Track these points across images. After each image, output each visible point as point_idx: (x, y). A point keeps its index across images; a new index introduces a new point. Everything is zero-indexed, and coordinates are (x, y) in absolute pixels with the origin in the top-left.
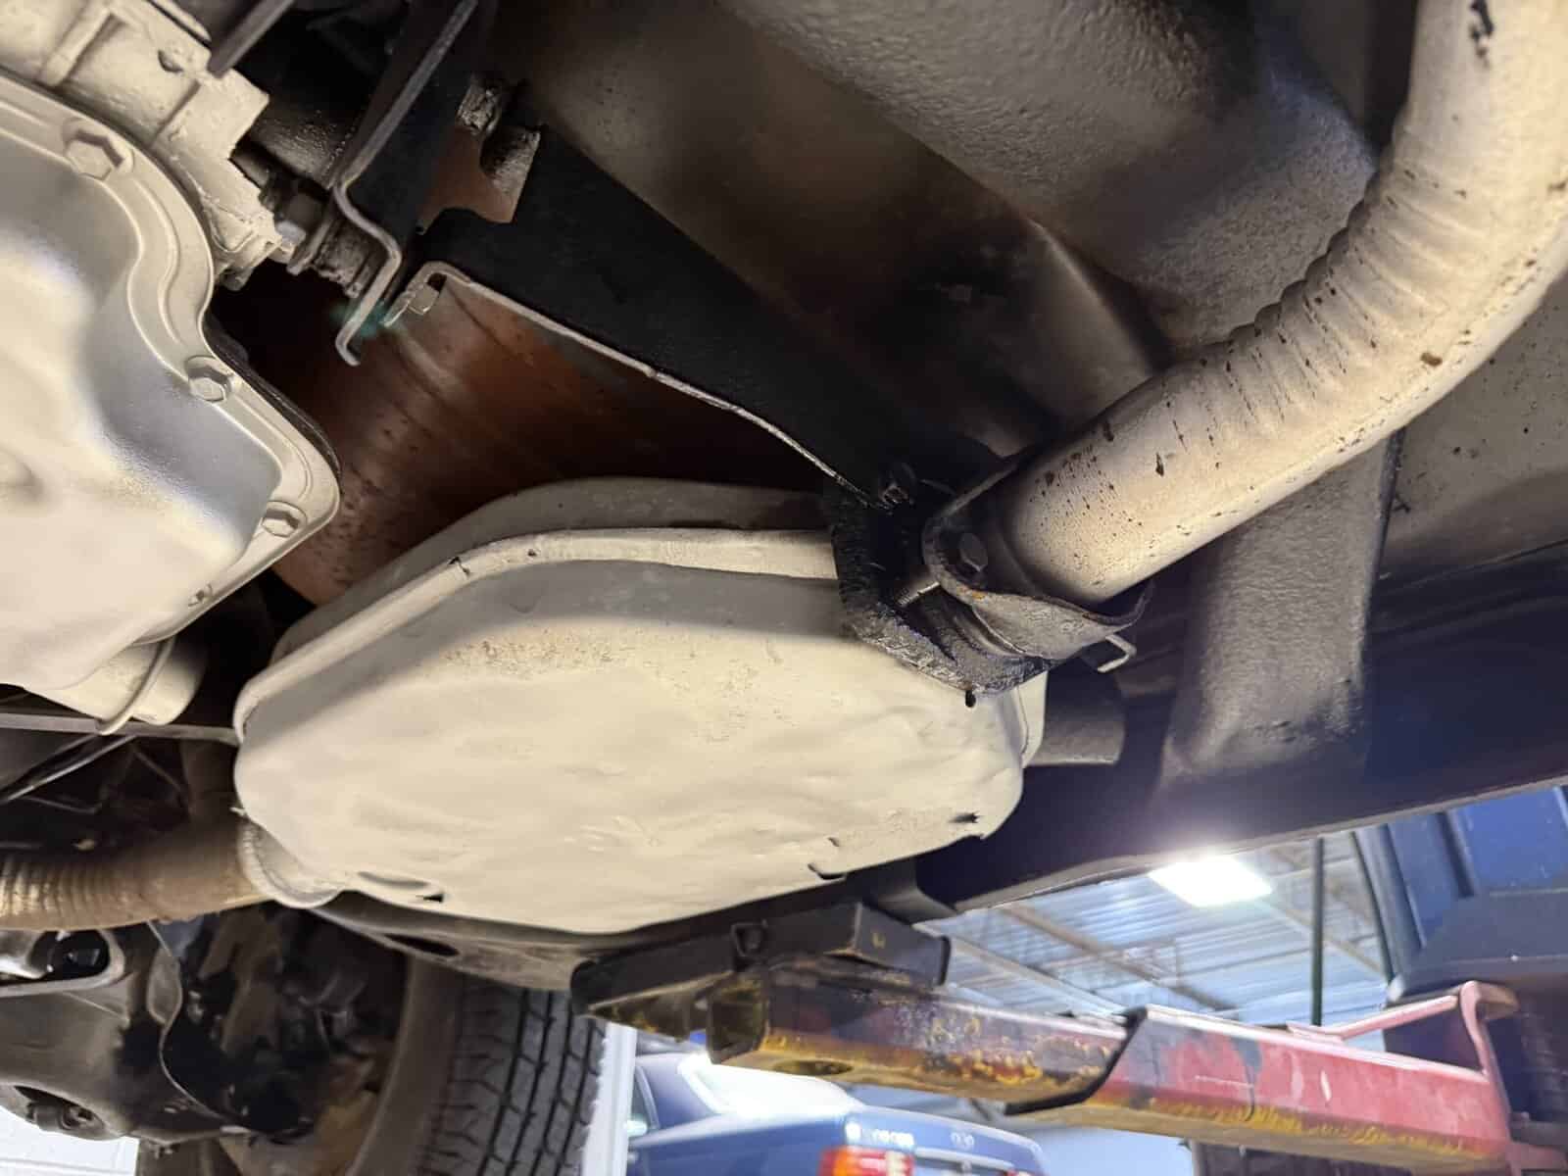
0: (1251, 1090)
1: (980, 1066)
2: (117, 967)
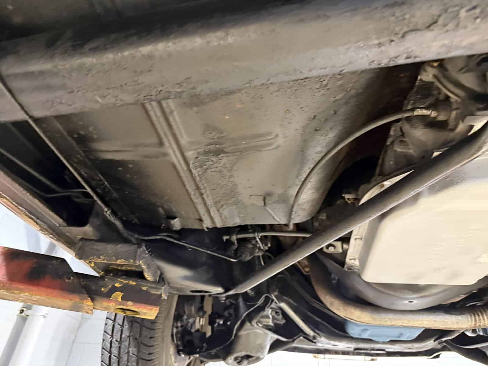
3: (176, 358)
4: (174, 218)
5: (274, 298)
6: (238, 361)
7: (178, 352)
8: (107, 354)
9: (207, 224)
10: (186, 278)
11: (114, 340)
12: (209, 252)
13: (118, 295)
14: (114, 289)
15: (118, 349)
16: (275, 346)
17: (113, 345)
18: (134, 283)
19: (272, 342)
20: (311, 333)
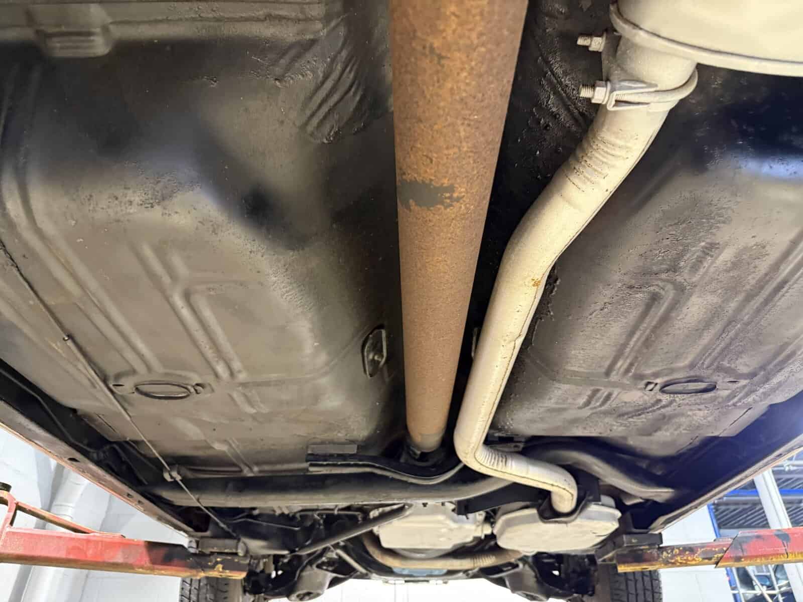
0: (786, 550)
1: (680, 561)
2: (521, 565)
6: (300, 598)
9: (278, 512)
11: (193, 588)
12: (278, 526)
13: (220, 567)
14: (217, 563)
18: (230, 558)
19: (330, 579)
20: (364, 571)
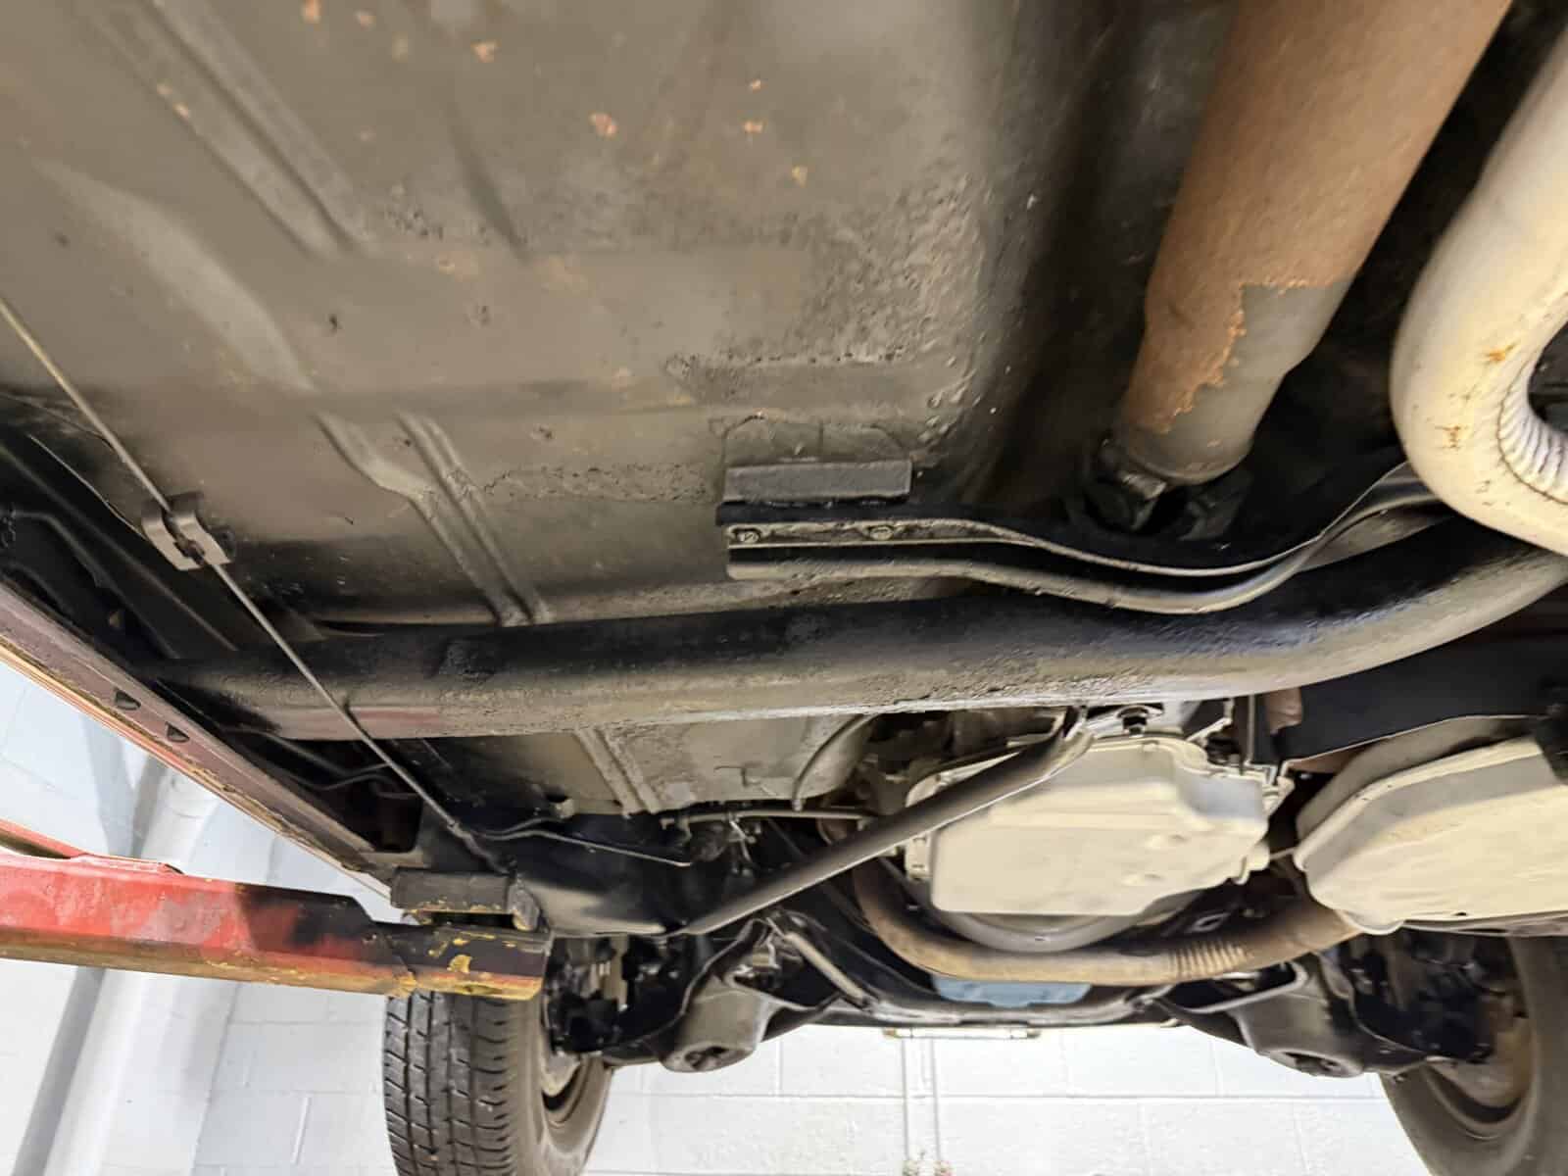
2: (1302, 975)
3: (548, 1060)
4: (562, 799)
5: (772, 924)
6: (694, 1062)
7: (553, 1045)
8: (399, 1064)
9: (630, 808)
10: (588, 912)
12: (632, 853)
13: (462, 962)
14: (454, 951)
15: (423, 1052)
16: (779, 1024)
17: (412, 1043)
18: (491, 937)
19: (771, 1013)
20: (858, 994)
